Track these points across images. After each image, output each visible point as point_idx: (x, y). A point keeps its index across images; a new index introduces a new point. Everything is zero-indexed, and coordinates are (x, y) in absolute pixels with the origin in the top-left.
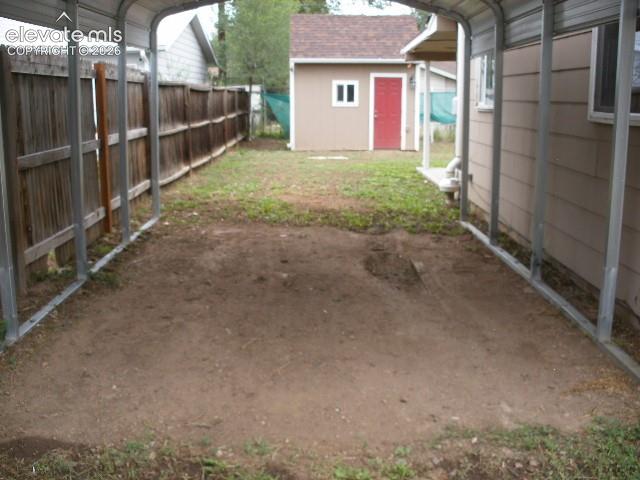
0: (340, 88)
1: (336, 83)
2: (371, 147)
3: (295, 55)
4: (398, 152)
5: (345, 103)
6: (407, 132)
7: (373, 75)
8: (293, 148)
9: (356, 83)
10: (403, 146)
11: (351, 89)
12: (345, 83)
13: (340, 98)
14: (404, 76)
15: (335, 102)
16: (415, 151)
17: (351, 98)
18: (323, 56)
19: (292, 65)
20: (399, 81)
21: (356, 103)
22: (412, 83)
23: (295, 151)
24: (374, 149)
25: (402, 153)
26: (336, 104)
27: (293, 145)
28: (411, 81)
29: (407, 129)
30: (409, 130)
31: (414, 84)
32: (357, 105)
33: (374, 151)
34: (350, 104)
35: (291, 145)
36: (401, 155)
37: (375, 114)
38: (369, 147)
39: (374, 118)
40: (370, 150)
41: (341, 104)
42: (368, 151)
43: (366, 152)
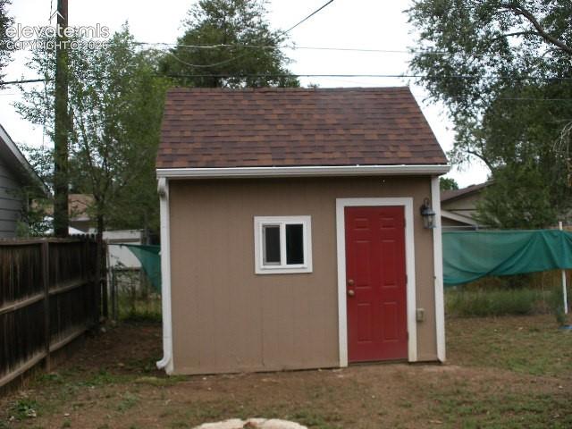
0: (272, 233)
1: (261, 222)
2: (344, 362)
3: (169, 163)
4: (402, 367)
5: (284, 266)
6: (419, 322)
7: (342, 204)
8: (170, 370)
9: (305, 222)
10: (413, 355)
11: (295, 233)
12: (283, 222)
13: (272, 256)
14: (408, 204)
15: (261, 266)
16: (438, 362)
17: (296, 256)
18: (231, 163)
19: (162, 183)
20: (401, 209)
21: (307, 265)
22: (427, 215)
23: (175, 376)
24: (350, 364)
25: (412, 368)
26: (263, 267)
27: (169, 363)
28: (424, 212)
29: (420, 315)
30: (424, 319)
31: (430, 219)
32: (310, 270)
33: (351, 369)
34: (295, 268)
35: (166, 362)
36: (410, 373)
37: (349, 286)
38: (339, 360)
39: (348, 296)
40: (341, 366)
41: (273, 268)
42: (339, 368)
43: (334, 371)
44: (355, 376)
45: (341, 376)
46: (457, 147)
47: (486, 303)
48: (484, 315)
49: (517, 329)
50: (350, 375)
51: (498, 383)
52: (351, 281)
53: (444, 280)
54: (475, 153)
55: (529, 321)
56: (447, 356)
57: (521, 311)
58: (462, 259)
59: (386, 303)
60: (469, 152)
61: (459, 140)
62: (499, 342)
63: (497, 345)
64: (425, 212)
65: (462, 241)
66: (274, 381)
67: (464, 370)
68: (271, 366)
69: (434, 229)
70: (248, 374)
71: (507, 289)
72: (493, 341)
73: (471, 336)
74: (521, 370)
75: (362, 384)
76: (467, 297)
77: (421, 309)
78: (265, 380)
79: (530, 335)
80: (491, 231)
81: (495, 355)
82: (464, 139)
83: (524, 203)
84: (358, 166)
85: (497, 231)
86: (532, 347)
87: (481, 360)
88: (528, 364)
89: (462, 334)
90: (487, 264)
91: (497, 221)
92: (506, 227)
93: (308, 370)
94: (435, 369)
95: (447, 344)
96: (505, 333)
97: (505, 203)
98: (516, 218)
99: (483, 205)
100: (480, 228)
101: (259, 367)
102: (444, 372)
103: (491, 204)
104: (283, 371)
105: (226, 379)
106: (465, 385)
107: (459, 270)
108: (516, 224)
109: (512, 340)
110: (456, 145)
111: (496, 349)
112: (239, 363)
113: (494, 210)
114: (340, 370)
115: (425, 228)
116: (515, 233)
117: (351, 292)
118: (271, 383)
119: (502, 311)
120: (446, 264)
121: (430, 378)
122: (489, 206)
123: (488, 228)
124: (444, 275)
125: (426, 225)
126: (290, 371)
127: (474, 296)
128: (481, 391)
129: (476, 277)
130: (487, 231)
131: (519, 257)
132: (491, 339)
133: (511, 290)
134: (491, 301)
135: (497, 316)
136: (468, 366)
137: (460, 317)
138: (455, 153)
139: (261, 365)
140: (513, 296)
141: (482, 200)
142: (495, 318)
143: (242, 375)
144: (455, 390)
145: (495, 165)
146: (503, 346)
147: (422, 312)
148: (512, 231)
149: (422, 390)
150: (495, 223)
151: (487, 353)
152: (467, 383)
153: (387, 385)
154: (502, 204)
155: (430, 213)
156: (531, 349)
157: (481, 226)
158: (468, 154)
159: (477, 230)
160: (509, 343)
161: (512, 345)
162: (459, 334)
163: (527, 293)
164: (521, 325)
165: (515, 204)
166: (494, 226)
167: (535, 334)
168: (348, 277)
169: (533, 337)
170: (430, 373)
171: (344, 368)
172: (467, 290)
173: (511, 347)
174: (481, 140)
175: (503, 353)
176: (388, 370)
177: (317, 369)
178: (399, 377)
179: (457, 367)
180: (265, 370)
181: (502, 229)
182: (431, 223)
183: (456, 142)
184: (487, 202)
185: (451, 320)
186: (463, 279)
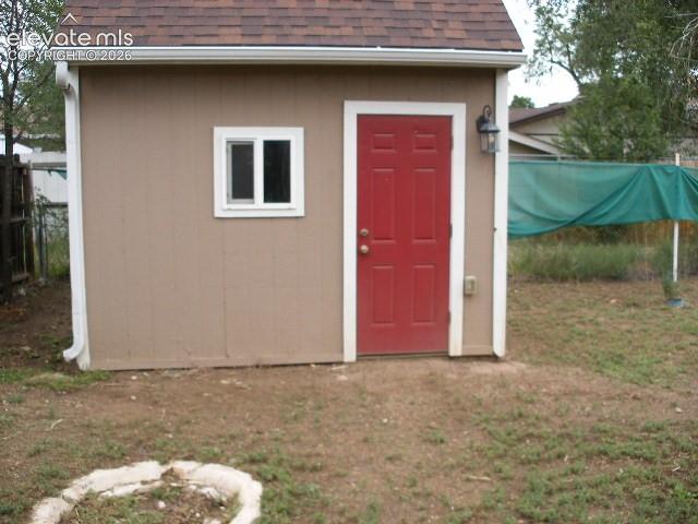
0: (241, 153)
1: (224, 136)
2: (350, 353)
4: (438, 365)
5: (258, 206)
6: (467, 296)
7: (353, 110)
8: (85, 362)
9: (294, 136)
10: (456, 347)
11: (277, 154)
12: (259, 136)
13: (241, 189)
14: (458, 114)
15: (224, 205)
16: (494, 358)
17: (278, 188)
20: (447, 121)
21: (297, 204)
22: (487, 132)
23: (91, 372)
24: (359, 357)
25: (453, 365)
26: (226, 206)
27: (82, 352)
28: (482, 126)
29: (469, 287)
30: (475, 292)
31: (491, 139)
32: (300, 212)
33: (361, 365)
34: (277, 209)
35: (79, 350)
36: (450, 376)
37: (361, 239)
38: (342, 351)
39: (360, 254)
40: (346, 360)
41: (242, 208)
42: (341, 363)
43: (334, 368)
44: (364, 378)
45: (343, 378)
46: (538, 55)
47: (566, 263)
48: (564, 279)
49: (607, 302)
50: (357, 376)
51: (584, 399)
52: (364, 231)
53: (509, 228)
54: (560, 63)
55: (625, 289)
56: (509, 345)
57: (614, 276)
58: (537, 199)
59: (418, 267)
60: (552, 61)
61: (540, 45)
62: (583, 323)
63: (580, 328)
64: (483, 128)
65: (538, 176)
66: (239, 383)
67: (532, 372)
68: (239, 359)
69: (497, 154)
70: (202, 371)
71: (597, 244)
72: (574, 320)
73: (545, 311)
74: (617, 374)
75: (372, 394)
76: (542, 252)
77: (470, 278)
78: (224, 382)
79: (627, 312)
80: (578, 163)
81: (577, 344)
82: (547, 46)
83: (625, 127)
84: (379, 49)
85: (586, 163)
86: (629, 331)
87: (558, 353)
88: (626, 362)
89: (532, 307)
90: (570, 209)
91: (587, 150)
92: (598, 159)
93: (296, 365)
94: (487, 368)
95: (509, 322)
96: (591, 308)
97: (599, 124)
98: (614, 146)
99: (568, 127)
100: (563, 158)
101: (221, 361)
102: (502, 375)
103: (580, 126)
104: (257, 366)
105: (168, 378)
106: (532, 402)
107: (531, 215)
108: (613, 155)
109: (601, 319)
110: (536, 52)
111: (579, 334)
112: (189, 353)
113: (584, 135)
114: (343, 367)
115: (483, 153)
116: (612, 167)
117: (364, 248)
118: (233, 389)
119: (588, 275)
120: (513, 205)
121: (479, 386)
122: (578, 130)
123: (574, 158)
124: (510, 222)
125: (485, 147)
126: (266, 367)
127: (552, 252)
128: (556, 413)
129: (555, 226)
130: (572, 162)
131: (616, 201)
132: (572, 316)
133: (601, 246)
134: (574, 260)
135: (581, 281)
136: (538, 364)
137: (529, 281)
138: (534, 62)
139: (223, 358)
140: (604, 253)
141: (568, 119)
142: (579, 285)
143: (195, 371)
144: (516, 412)
145: (585, 80)
146: (590, 330)
147: (472, 282)
148: (606, 163)
149: (464, 409)
150: (583, 152)
151: (566, 341)
152: (535, 398)
153: (410, 398)
154: (595, 127)
155: (493, 128)
156: (629, 336)
157: (564, 155)
158: (550, 64)
159: (559, 161)
160: (597, 324)
161: (602, 328)
162: (528, 309)
163: (623, 250)
164: (613, 294)
165: (613, 128)
166: (583, 156)
167: (633, 310)
168: (361, 223)
169: (633, 317)
170: (480, 376)
171: (350, 364)
172: (540, 242)
173: (600, 332)
174: (568, 47)
175: (590, 341)
176: (416, 369)
177: (308, 365)
178: (431, 383)
179: (523, 366)
180: (228, 365)
181: (592, 160)
182: (493, 144)
183: (537, 48)
184: (574, 123)
185: (517, 285)
186: (536, 228)
